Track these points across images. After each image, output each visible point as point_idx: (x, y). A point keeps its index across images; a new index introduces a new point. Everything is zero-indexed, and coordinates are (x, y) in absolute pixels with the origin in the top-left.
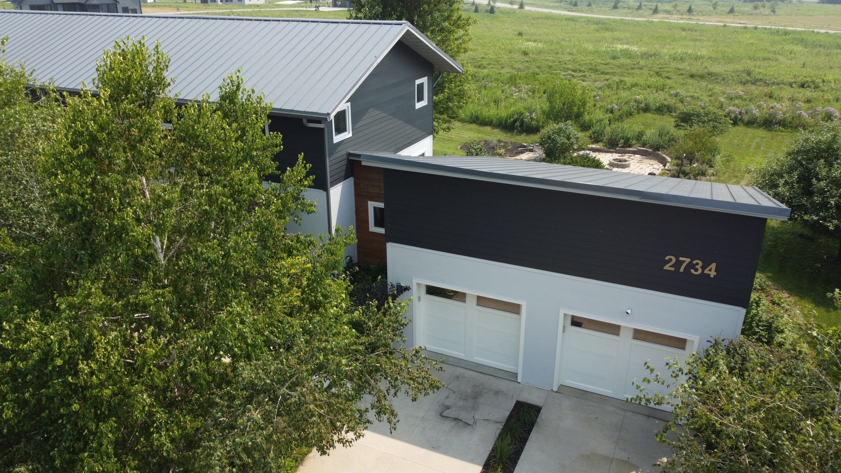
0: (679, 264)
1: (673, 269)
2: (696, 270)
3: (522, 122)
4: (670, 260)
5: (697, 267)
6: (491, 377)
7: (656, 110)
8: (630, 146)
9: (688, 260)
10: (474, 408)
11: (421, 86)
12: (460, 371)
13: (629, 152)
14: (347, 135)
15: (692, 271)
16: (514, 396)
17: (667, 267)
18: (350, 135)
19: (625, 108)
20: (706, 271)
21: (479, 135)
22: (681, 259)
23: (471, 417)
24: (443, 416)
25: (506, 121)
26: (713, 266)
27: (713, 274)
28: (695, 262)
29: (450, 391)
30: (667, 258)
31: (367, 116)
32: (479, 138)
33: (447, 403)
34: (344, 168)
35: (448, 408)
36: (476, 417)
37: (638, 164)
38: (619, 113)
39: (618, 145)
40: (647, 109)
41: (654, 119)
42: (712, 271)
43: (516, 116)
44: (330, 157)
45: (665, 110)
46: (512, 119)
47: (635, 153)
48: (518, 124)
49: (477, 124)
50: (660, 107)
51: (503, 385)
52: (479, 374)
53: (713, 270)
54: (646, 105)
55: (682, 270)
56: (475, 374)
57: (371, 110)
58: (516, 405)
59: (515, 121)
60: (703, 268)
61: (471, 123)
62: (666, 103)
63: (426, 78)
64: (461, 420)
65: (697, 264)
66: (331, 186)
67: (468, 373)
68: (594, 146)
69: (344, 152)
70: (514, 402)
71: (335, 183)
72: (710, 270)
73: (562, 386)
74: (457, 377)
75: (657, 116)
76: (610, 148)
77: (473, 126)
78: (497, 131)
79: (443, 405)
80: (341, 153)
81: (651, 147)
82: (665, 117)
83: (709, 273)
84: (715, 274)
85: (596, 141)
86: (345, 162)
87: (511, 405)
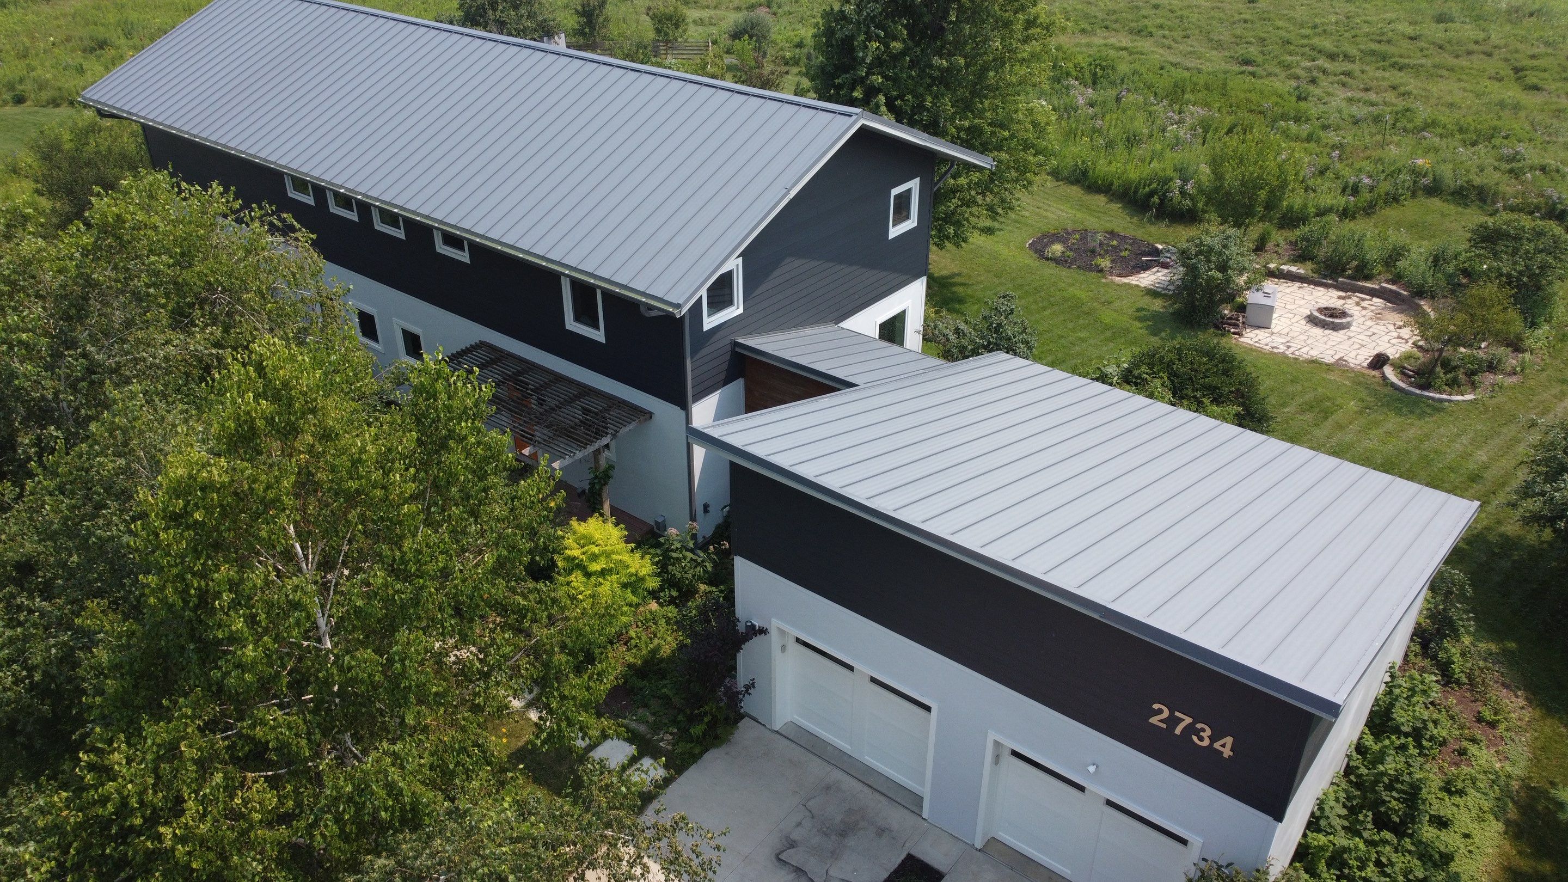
0: (1172, 721)
1: (1164, 726)
2: (1201, 739)
3: (1163, 199)
4: (1160, 712)
5: (1202, 734)
6: (882, 798)
7: (1452, 194)
8: (1367, 278)
9: (1188, 720)
10: (834, 855)
11: (906, 196)
12: (837, 775)
13: (1362, 290)
14: (735, 311)
15: (1195, 738)
16: (907, 845)
17: (1154, 720)
18: (741, 311)
19: (1385, 187)
20: (1217, 745)
21: (1079, 215)
22: (1177, 714)
23: (824, 871)
24: (780, 860)
25: (1137, 188)
26: (1229, 740)
27: (1227, 752)
28: (1199, 726)
29: (807, 813)
30: (1156, 706)
31: (777, 273)
32: (1074, 222)
33: (795, 836)
34: (725, 366)
35: (792, 845)
36: (831, 873)
37: (1370, 323)
38: (1368, 196)
39: (1344, 270)
40: (1434, 190)
41: (1443, 215)
42: (1225, 747)
43: (1154, 185)
44: (694, 353)
45: (1473, 197)
46: (1147, 189)
47: (1373, 293)
48: (1156, 199)
49: (1083, 187)
50: (1462, 187)
51: (896, 818)
52: (866, 790)
53: (1229, 746)
54: (1435, 179)
55: (1178, 731)
56: (859, 786)
57: (787, 261)
58: (904, 862)
59: (1152, 193)
60: (1213, 739)
61: (1072, 183)
62: (1478, 181)
63: (917, 180)
64: (805, 873)
65: (1204, 730)
66: (694, 402)
67: (848, 783)
68: (1293, 269)
69: (726, 341)
70: (903, 856)
71: (701, 394)
72: (1223, 746)
73: (993, 842)
74: (828, 788)
75: (1452, 207)
76: (1325, 277)
77: (1075, 191)
78: (1116, 207)
79: (787, 837)
80: (722, 343)
81: (1407, 286)
82: (1468, 211)
83: (1221, 749)
84: (1231, 754)
85: (1300, 258)
86: (728, 356)
87: (897, 859)
